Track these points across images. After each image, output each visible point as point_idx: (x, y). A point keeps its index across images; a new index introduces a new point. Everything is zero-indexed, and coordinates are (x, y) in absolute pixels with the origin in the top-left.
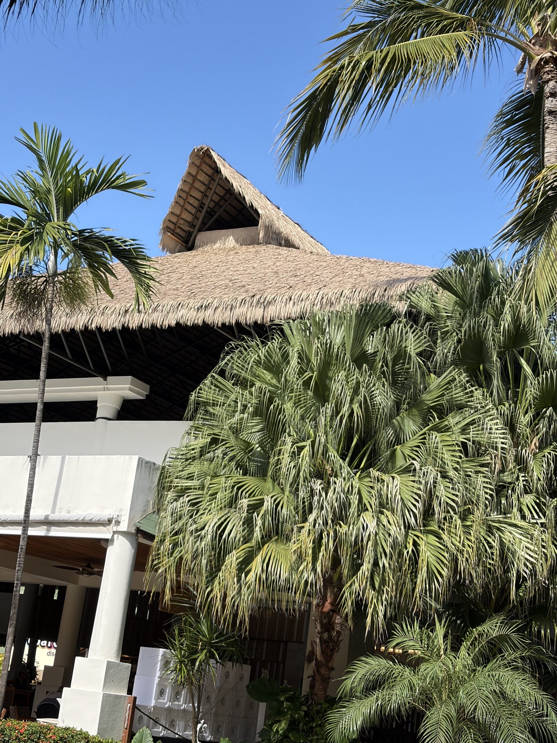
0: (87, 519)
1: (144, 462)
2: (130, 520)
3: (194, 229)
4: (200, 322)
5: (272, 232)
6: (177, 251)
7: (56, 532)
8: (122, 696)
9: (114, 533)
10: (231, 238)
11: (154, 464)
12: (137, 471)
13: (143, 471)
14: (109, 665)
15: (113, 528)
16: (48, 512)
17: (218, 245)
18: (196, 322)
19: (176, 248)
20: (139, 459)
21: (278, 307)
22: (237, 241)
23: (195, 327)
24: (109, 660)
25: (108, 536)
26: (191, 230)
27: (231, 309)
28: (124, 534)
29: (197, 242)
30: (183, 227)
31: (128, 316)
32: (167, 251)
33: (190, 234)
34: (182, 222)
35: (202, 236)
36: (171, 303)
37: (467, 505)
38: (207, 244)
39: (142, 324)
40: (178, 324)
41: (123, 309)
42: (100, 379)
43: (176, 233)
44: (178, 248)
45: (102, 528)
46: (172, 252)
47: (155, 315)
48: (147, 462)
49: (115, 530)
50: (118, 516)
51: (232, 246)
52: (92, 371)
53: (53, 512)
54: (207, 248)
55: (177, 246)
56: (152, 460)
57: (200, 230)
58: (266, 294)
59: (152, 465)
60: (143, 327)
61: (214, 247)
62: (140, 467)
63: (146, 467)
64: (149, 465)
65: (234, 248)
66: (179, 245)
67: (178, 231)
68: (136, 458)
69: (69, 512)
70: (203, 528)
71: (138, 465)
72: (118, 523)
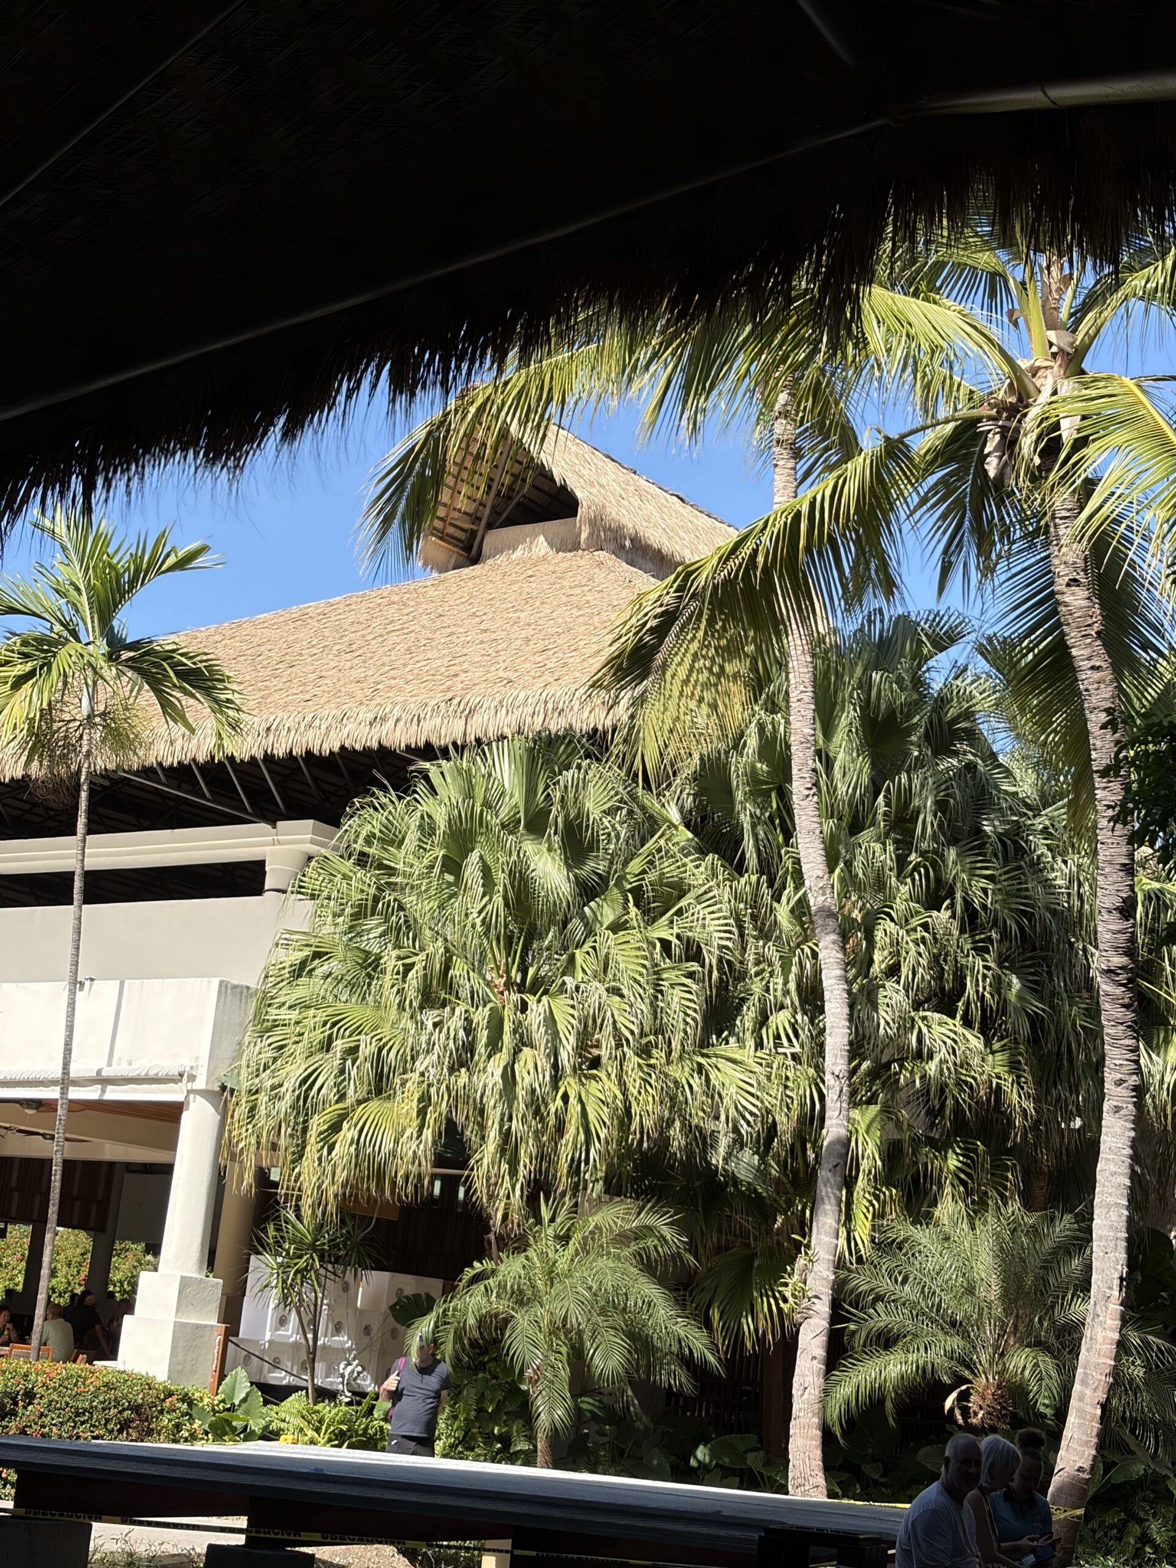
0: (152, 1073)
1: (229, 986)
2: (210, 1073)
3: (479, 525)
4: (375, 746)
5: (604, 530)
6: (451, 567)
7: (114, 1094)
8: (206, 1326)
9: (189, 1092)
10: (542, 538)
11: (248, 988)
12: (218, 1001)
13: (228, 1000)
14: (185, 1282)
15: (185, 1085)
16: (102, 1064)
17: (519, 553)
18: (368, 744)
19: (448, 562)
20: (221, 983)
21: (486, 718)
22: (551, 544)
23: (367, 752)
24: (185, 1274)
25: (180, 1098)
26: (474, 527)
27: (419, 721)
28: (205, 1094)
29: (486, 548)
30: (458, 523)
31: (271, 737)
32: (432, 569)
33: (473, 533)
34: (456, 515)
35: (494, 538)
36: (333, 712)
37: (646, 1036)
38: (502, 552)
39: (291, 750)
40: (342, 747)
41: (264, 726)
42: (263, 826)
43: (447, 535)
44: (453, 561)
45: (172, 1085)
46: (443, 569)
47: (311, 733)
48: (235, 987)
49: (189, 1088)
50: (192, 1068)
51: (543, 552)
52: (250, 814)
53: (109, 1064)
54: (501, 559)
55: (451, 557)
56: (244, 983)
57: (490, 526)
58: (468, 696)
59: (245, 990)
60: (294, 753)
61: (514, 557)
62: (223, 995)
63: (233, 994)
64: (238, 990)
65: (544, 558)
66: (455, 555)
67: (451, 530)
68: (216, 982)
69: (130, 1064)
70: (281, 1085)
71: (220, 992)
72: (192, 1078)
